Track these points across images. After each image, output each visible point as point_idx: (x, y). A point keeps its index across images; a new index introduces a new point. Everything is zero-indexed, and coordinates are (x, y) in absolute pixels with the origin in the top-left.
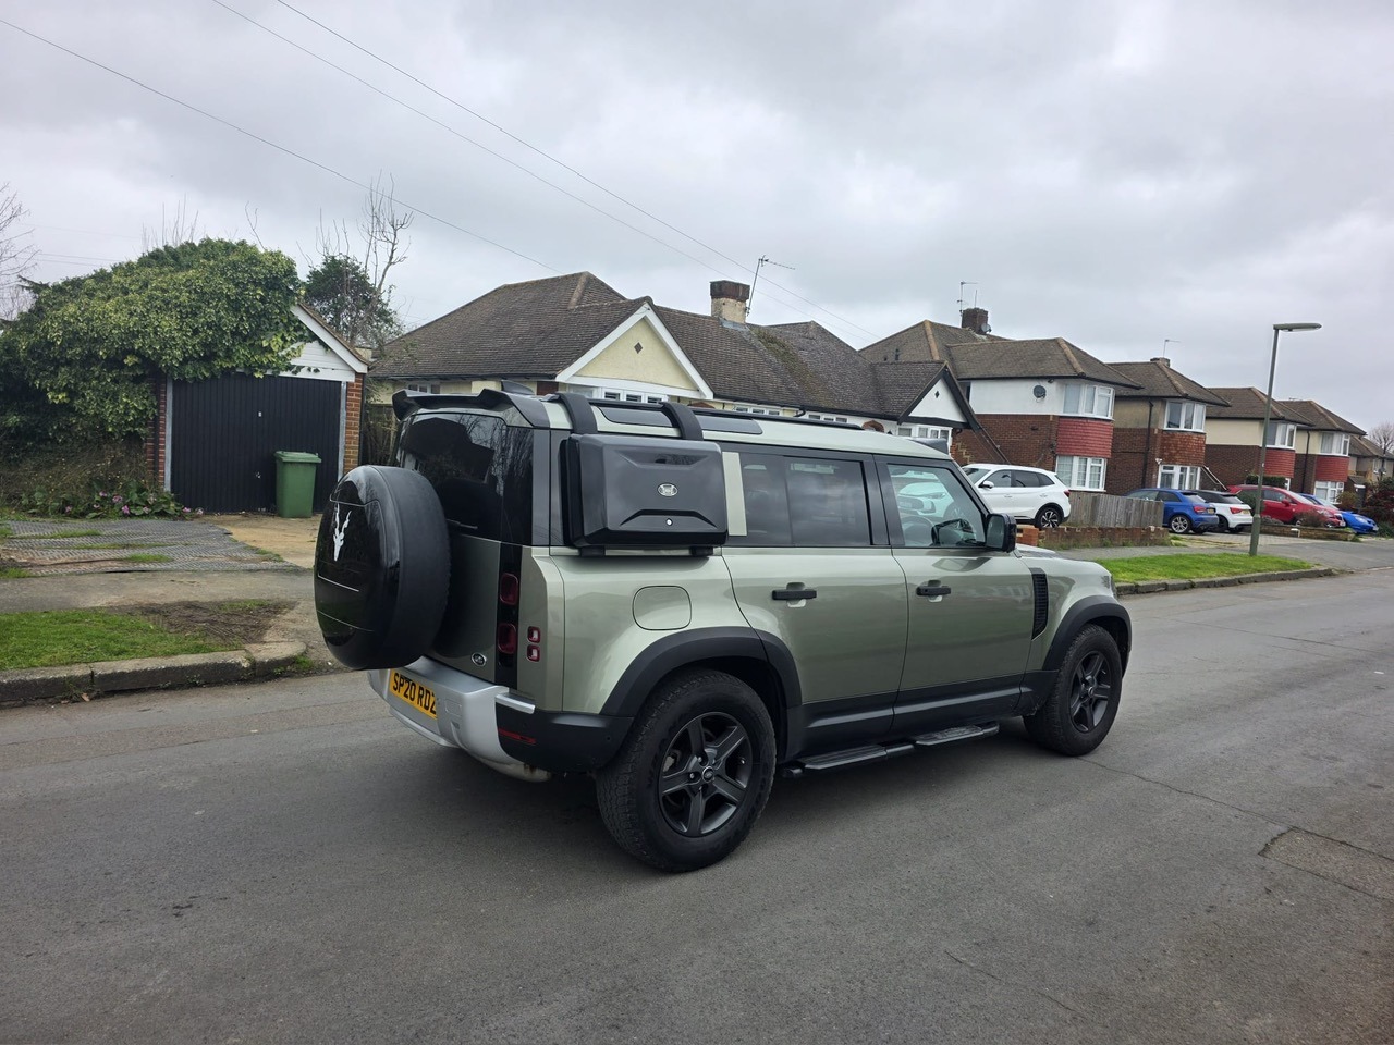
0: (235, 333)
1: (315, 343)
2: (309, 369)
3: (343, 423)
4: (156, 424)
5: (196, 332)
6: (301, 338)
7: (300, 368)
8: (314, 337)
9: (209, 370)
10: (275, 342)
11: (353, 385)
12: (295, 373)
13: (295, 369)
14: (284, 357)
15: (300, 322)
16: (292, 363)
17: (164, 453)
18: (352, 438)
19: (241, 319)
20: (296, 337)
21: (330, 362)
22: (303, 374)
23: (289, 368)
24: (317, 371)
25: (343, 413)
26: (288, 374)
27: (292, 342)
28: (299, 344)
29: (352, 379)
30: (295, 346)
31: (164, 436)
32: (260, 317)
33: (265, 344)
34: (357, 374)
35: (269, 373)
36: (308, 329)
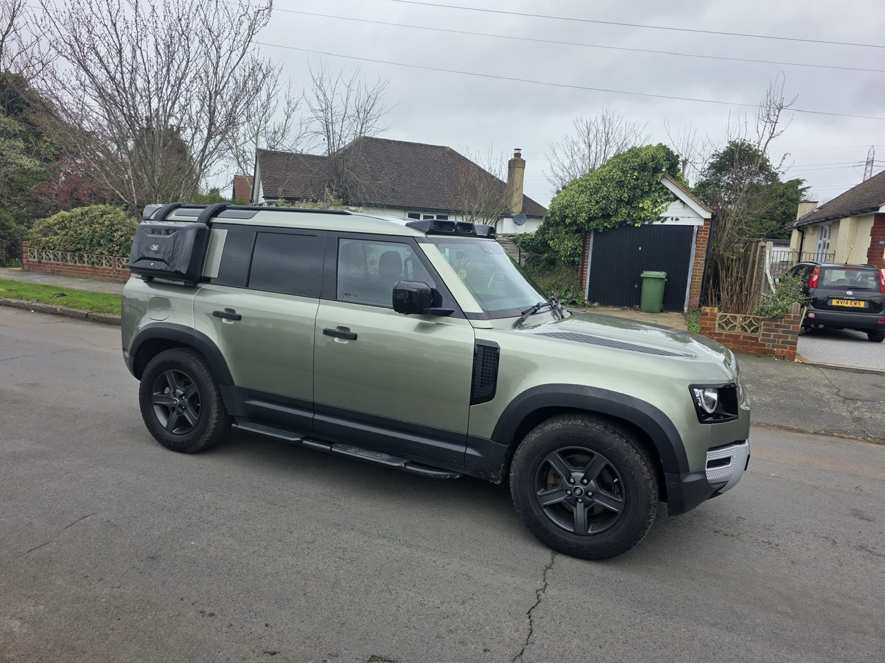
0: (620, 201)
1: (678, 202)
2: (672, 219)
3: (693, 252)
4: (583, 256)
5: (597, 203)
6: (667, 200)
7: (666, 219)
8: (676, 198)
9: (609, 223)
10: (647, 204)
11: (702, 227)
12: (662, 222)
13: (662, 220)
14: (656, 212)
15: (667, 189)
16: (661, 215)
17: (586, 271)
18: (698, 263)
19: (624, 192)
20: (665, 200)
21: (687, 213)
22: (668, 222)
23: (658, 219)
24: (677, 219)
25: (694, 246)
26: (658, 223)
27: (662, 202)
28: (667, 203)
29: (702, 223)
30: (664, 205)
31: (587, 262)
32: (635, 189)
33: (641, 205)
34: (706, 220)
35: (647, 223)
36: (672, 193)
